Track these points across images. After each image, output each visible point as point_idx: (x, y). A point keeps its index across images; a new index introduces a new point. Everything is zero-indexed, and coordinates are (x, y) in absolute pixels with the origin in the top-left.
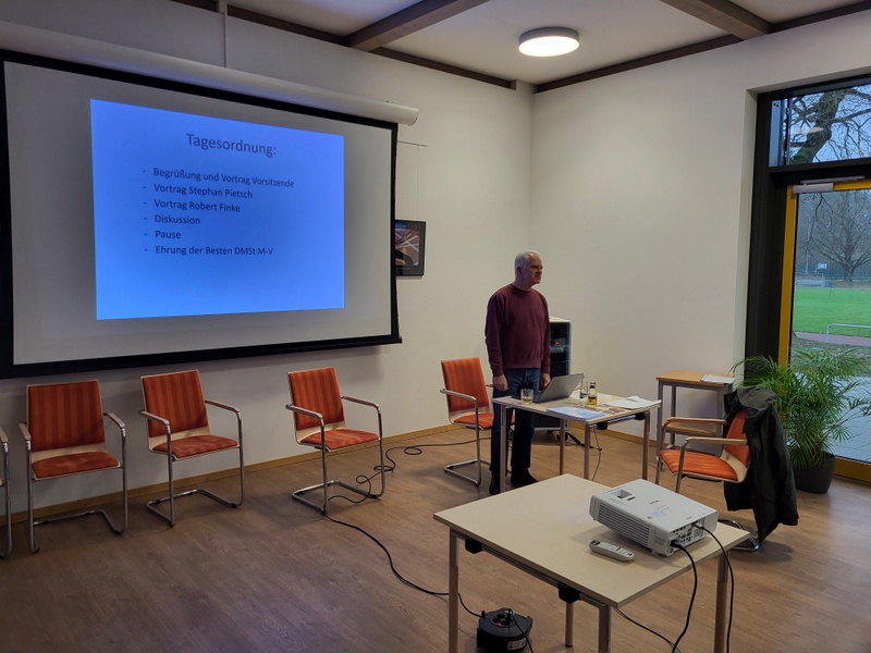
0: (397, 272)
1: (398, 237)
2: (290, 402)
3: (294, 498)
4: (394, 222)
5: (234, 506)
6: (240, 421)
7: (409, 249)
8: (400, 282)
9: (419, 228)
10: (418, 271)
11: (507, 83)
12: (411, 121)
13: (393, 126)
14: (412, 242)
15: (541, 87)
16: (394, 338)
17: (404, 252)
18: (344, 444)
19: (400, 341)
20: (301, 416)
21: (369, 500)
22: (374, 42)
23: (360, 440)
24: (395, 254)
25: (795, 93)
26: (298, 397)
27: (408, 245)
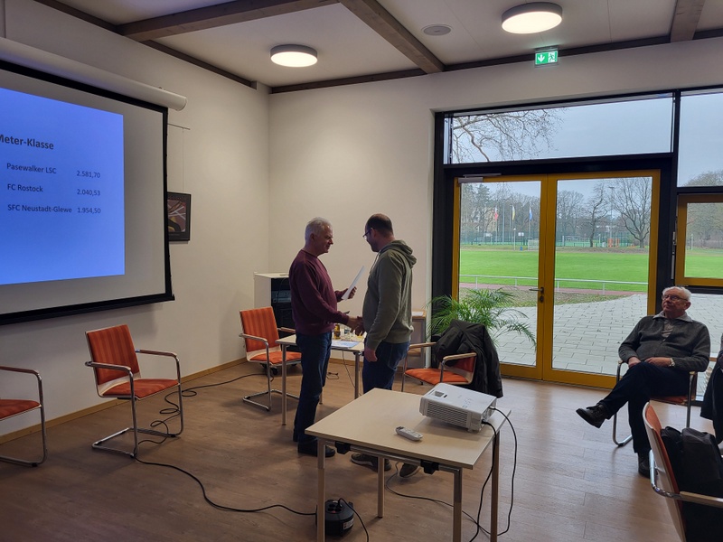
0: (169, 238)
1: (169, 207)
2: (90, 359)
3: (94, 449)
4: (167, 195)
5: (35, 465)
6: (40, 383)
7: (177, 217)
8: (172, 246)
9: (185, 199)
10: (184, 237)
11: (249, 83)
12: (180, 107)
13: (164, 110)
14: (179, 212)
15: (276, 89)
16: (168, 296)
17: (173, 220)
18: (150, 392)
19: (173, 299)
20: (101, 369)
21: (168, 439)
22: (147, 35)
23: (163, 386)
24: (167, 222)
25: (455, 115)
26: (97, 354)
27: (176, 214)
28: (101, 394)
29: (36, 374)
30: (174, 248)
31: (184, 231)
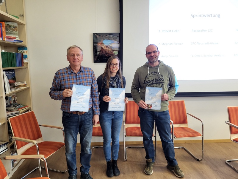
3: (226, 163)
5: (198, 160)
6: (203, 125)
20: (233, 128)
28: (232, 139)
29: (201, 121)
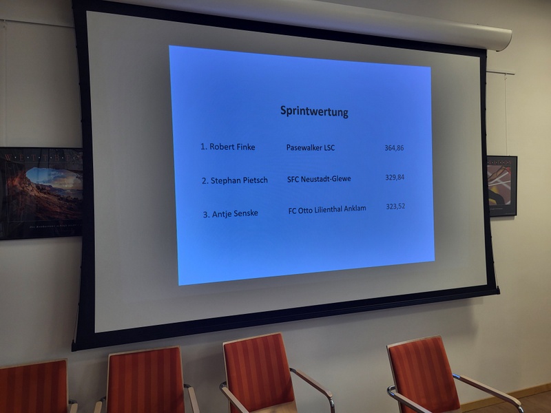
29: (329, 398)
30: (497, 225)
31: (509, 203)
